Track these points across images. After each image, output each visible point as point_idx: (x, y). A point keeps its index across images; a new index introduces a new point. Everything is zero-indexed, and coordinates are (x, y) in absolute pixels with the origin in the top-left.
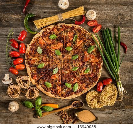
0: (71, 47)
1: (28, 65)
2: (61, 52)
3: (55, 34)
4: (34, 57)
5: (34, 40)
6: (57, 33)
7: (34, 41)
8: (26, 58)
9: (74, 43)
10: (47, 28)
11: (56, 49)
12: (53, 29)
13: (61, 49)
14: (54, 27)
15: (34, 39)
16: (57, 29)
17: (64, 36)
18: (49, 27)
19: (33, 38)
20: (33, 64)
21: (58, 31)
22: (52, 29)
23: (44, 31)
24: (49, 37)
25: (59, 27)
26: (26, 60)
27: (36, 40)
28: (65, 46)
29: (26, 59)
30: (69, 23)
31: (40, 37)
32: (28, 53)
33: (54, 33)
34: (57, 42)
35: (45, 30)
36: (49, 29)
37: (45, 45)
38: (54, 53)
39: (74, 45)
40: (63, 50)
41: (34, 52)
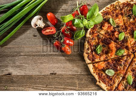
0: (120, 33)
3: (96, 45)
9: (118, 27)
10: (85, 52)
14: (88, 42)
17: (104, 36)
18: (86, 49)
19: (93, 73)
22: (90, 46)
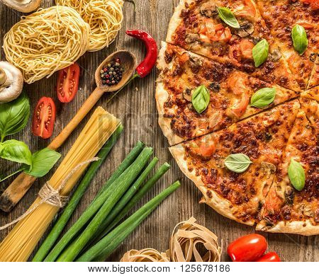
0: (255, 42)
1: (282, 223)
2: (262, 86)
3: (190, 87)
4: (254, 192)
5: (194, 172)
6: (189, 79)
7: (198, 175)
8: (251, 223)
9: (247, 27)
10: (161, 112)
11: (249, 102)
12: (172, 89)
13: (254, 81)
14: (167, 84)
15: (190, 170)
16: (174, 76)
17: (209, 59)
18: (162, 105)
20: (280, 202)
21: (184, 76)
22: (172, 95)
23: (169, 126)
24: (198, 115)
25: (171, 66)
26: (260, 227)
27: (195, 165)
28: (247, 66)
29: (256, 224)
30: (167, 27)
31: (188, 145)
32: (235, 208)
33: (188, 92)
34: (223, 91)
35: (170, 120)
36: (168, 104)
37: (221, 138)
38: (261, 115)
39: (250, 31)
40: (257, 77)
41: (237, 185)
